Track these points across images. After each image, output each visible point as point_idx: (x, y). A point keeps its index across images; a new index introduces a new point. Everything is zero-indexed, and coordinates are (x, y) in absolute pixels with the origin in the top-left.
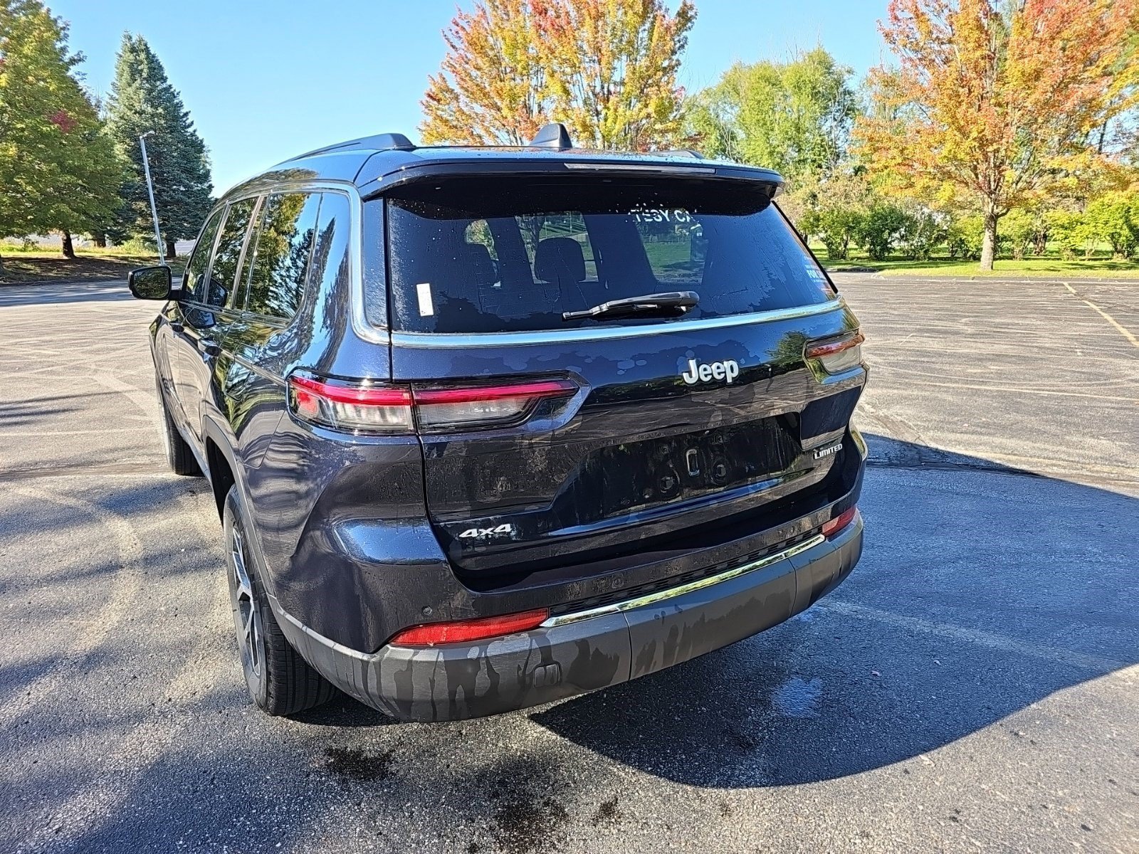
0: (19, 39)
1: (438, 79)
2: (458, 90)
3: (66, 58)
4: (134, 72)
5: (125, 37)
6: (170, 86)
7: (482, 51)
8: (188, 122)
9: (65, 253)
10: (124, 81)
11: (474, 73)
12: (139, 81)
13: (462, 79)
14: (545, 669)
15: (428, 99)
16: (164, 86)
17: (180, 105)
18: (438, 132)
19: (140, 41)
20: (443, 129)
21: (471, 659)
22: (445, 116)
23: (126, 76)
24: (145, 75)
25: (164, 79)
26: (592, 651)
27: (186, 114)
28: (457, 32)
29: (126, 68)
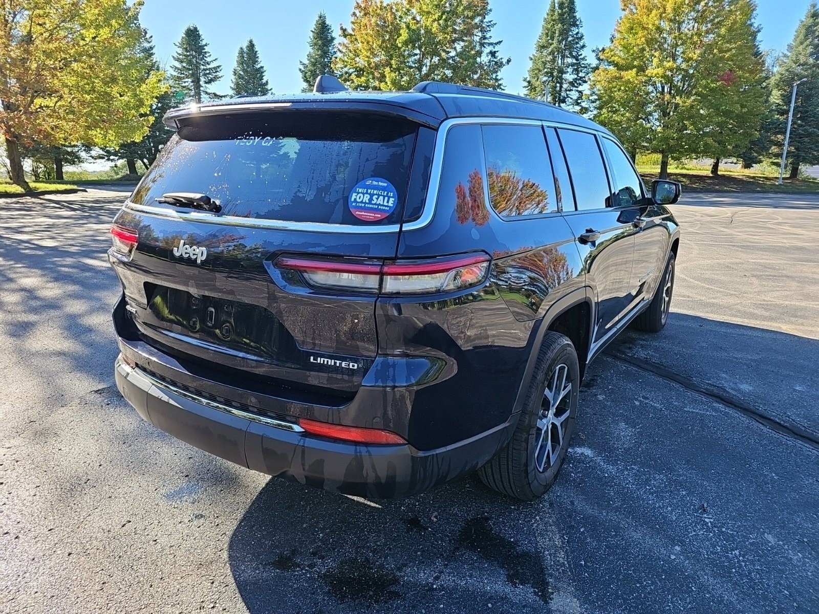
4: (809, 33)
5: (811, 5)
9: (712, 172)
10: (798, 41)
12: (810, 40)
23: (802, 36)
29: (804, 31)
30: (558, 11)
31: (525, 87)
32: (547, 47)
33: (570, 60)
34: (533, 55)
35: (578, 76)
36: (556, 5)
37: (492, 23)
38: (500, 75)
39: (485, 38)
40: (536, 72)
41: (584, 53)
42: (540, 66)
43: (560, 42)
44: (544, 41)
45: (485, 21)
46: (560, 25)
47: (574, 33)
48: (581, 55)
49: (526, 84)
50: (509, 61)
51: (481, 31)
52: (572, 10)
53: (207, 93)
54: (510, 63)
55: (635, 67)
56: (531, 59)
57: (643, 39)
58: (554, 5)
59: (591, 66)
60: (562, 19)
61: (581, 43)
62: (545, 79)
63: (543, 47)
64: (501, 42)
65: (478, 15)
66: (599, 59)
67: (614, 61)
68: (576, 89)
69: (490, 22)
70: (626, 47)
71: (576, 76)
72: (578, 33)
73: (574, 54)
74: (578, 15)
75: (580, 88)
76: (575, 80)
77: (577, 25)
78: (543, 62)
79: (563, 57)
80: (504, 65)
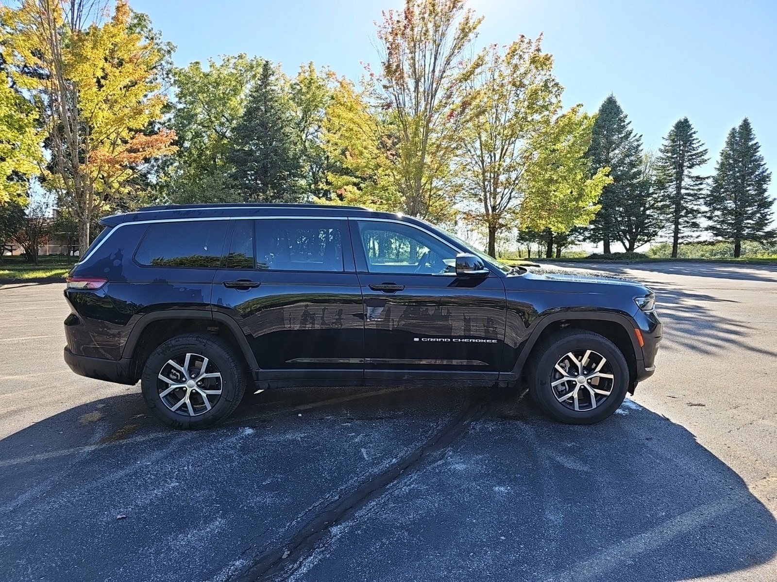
53: (690, 177)
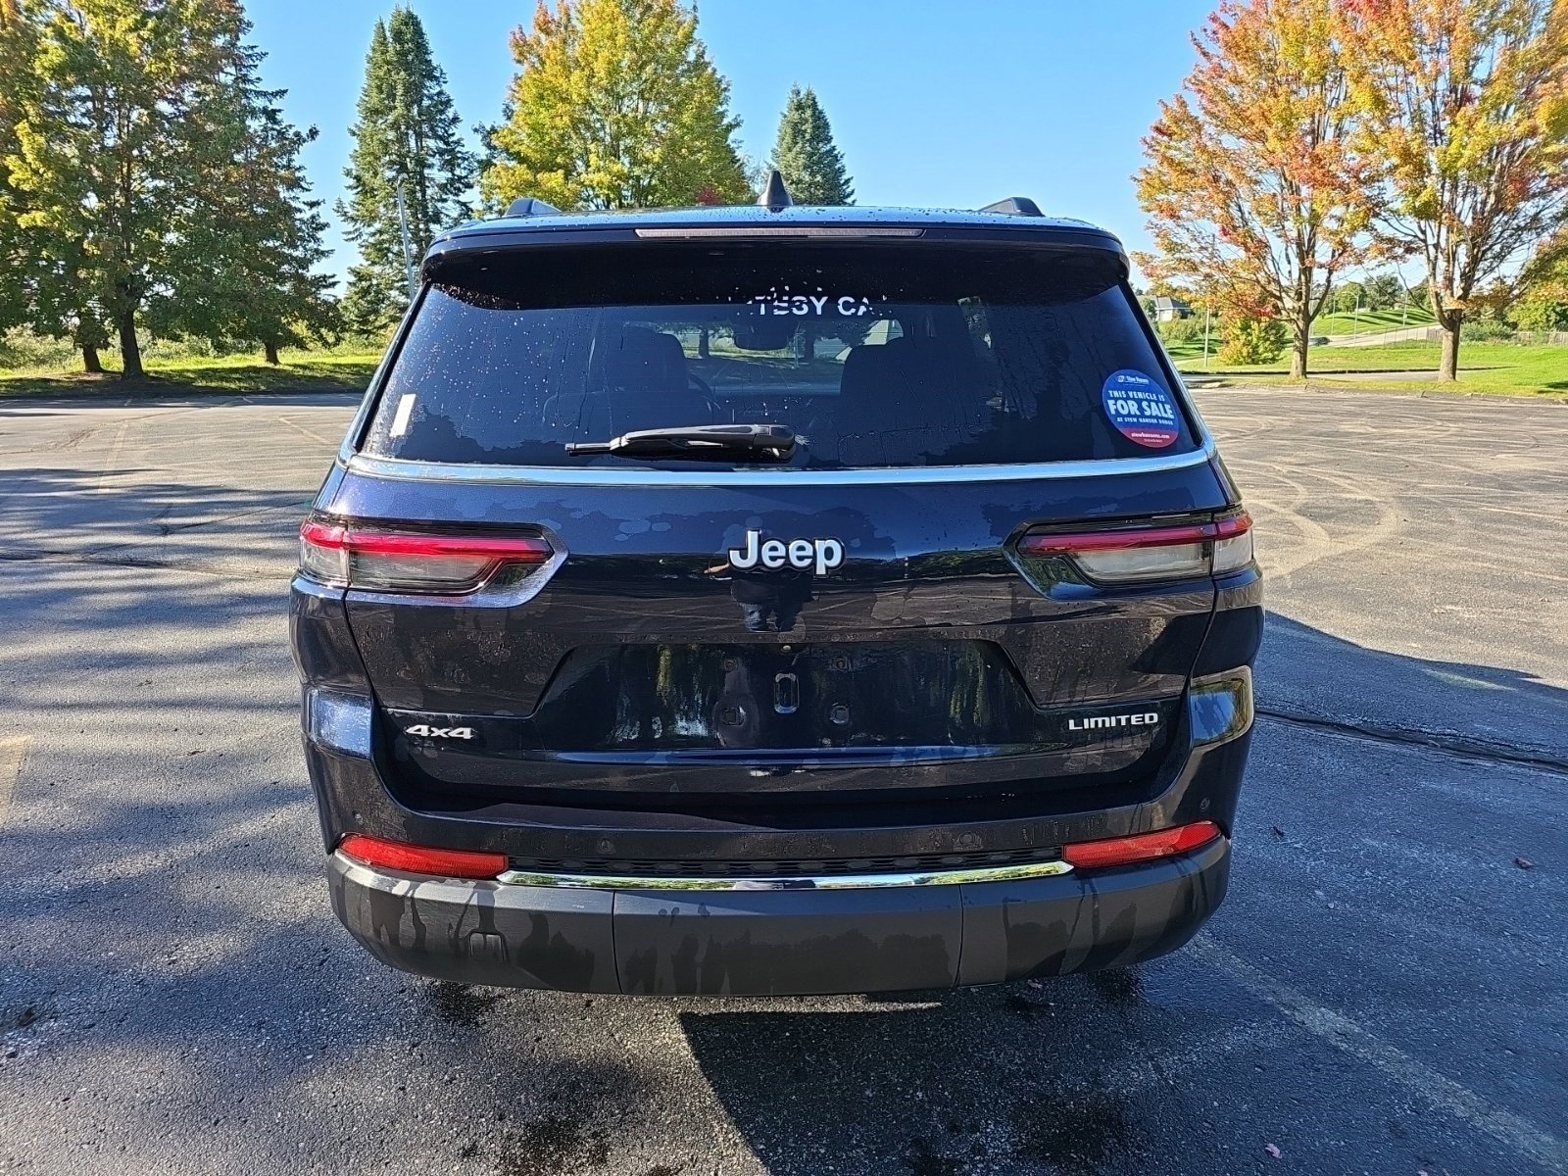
0: (679, 108)
1: (1174, 105)
2: (1202, 118)
3: (726, 121)
4: (797, 131)
5: (793, 92)
6: (834, 148)
7: (1249, 55)
8: (849, 190)
9: (701, 353)
10: (785, 146)
11: (1233, 90)
12: (800, 145)
13: (1211, 101)
14: (485, 938)
15: (1155, 134)
16: (828, 147)
17: (841, 171)
18: (1161, 182)
19: (809, 94)
20: (1171, 176)
21: (395, 896)
22: (1178, 156)
23: (788, 139)
24: (808, 136)
25: (829, 140)
26: (551, 934)
27: (847, 181)
28: (1214, 33)
29: (789, 130)
30: (392, 47)
31: (350, 187)
32: (382, 113)
33: (432, 143)
34: (356, 126)
35: (453, 175)
36: (388, 34)
37: (256, 50)
38: (297, 160)
39: (245, 79)
40: (370, 158)
41: (458, 132)
42: (375, 147)
43: (408, 107)
44: (376, 100)
45: (239, 44)
46: (402, 73)
47: (435, 92)
48: (453, 135)
49: (352, 182)
50: (313, 133)
51: (235, 65)
52: (421, 48)
54: (318, 138)
55: (560, 167)
56: (354, 134)
57: (566, 119)
58: (384, 31)
59: (478, 158)
60: (402, 62)
61: (450, 113)
62: (390, 174)
63: (377, 112)
64: (285, 91)
65: (225, 31)
66: (489, 146)
67: (519, 153)
68: (456, 198)
69: (252, 48)
70: (537, 129)
71: (450, 175)
72: (440, 93)
73: (440, 132)
74: (435, 59)
75: (462, 198)
76: (451, 181)
77: (436, 78)
78: (381, 142)
79: (420, 136)
80: (304, 141)
